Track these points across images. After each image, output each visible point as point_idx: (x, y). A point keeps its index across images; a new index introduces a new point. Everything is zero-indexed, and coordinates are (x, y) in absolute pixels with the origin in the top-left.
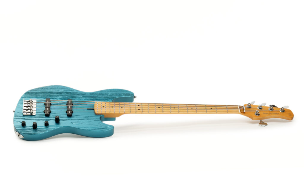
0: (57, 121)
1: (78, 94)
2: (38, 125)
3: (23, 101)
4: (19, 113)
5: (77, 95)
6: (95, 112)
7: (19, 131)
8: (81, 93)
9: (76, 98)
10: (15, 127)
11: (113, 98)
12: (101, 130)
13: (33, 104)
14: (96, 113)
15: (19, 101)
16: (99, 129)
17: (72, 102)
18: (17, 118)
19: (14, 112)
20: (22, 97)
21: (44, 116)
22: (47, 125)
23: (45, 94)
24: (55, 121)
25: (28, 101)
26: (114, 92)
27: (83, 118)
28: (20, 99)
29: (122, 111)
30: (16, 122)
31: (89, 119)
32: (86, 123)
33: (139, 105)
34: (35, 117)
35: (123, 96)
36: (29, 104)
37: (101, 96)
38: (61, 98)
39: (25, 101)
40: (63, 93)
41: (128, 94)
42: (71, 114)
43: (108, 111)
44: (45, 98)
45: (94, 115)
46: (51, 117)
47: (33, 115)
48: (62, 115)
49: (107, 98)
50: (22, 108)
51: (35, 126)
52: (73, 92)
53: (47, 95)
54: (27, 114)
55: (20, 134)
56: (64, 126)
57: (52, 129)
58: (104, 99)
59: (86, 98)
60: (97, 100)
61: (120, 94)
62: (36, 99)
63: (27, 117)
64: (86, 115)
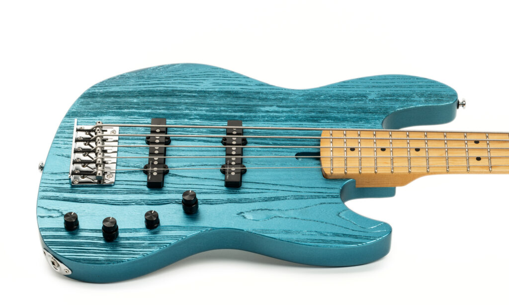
0: (190, 207)
1: (264, 96)
2: (121, 226)
3: (71, 128)
4: (59, 177)
5: (260, 103)
6: (322, 170)
7: (54, 248)
8: (274, 94)
9: (256, 112)
10: (44, 233)
11: (385, 112)
12: (345, 243)
13: (104, 140)
14: (328, 172)
15: (60, 127)
16: (337, 238)
17: (241, 132)
18: (50, 198)
19: (42, 168)
20: (71, 114)
21: (146, 189)
22: (152, 223)
23: (151, 99)
24: (180, 207)
25: (89, 131)
26: (387, 87)
27: (280, 194)
28: (63, 122)
29: (419, 164)
30: (44, 213)
31: (302, 198)
32: (292, 214)
33: (477, 142)
34: (114, 193)
35: (420, 102)
36: (94, 140)
37: (342, 104)
38: (204, 112)
39: (78, 130)
40: (209, 93)
41: (436, 95)
42: (237, 179)
43: (368, 168)
44: (147, 115)
45: (320, 182)
46: (169, 192)
47: (107, 182)
48: (207, 182)
49: (364, 110)
50: (69, 157)
51: (110, 233)
52: (246, 89)
53: (157, 104)
54: (86, 179)
55: (57, 259)
56: (213, 229)
57: (172, 242)
58: (353, 115)
59: (291, 112)
60: (327, 118)
61: (408, 97)
62: (118, 118)
63: (85, 192)
64: (293, 183)
